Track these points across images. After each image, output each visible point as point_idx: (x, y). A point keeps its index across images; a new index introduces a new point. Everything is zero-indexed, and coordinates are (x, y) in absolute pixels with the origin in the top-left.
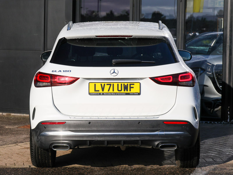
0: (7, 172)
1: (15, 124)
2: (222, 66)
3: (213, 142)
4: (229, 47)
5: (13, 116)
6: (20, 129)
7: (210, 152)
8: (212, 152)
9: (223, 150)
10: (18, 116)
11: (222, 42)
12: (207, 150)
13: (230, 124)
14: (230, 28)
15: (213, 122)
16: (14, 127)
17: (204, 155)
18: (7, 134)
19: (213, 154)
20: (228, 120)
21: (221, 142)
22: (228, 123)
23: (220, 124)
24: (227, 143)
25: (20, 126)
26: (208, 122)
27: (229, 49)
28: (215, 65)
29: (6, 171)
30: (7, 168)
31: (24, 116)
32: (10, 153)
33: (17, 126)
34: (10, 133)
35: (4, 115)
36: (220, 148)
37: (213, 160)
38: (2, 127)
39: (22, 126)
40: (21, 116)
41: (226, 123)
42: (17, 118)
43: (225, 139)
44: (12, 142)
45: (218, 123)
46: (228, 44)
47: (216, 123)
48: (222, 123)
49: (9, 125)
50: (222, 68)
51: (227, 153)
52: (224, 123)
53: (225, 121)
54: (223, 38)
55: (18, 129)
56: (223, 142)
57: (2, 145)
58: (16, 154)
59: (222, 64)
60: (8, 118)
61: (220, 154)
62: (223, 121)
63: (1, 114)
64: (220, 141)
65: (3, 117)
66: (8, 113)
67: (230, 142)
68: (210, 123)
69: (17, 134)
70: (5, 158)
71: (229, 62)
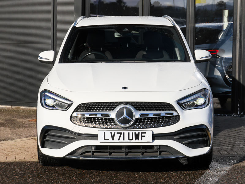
0: (26, 166)
1: (25, 117)
2: (232, 59)
3: (225, 134)
4: (238, 40)
5: (22, 109)
6: (32, 122)
7: (224, 145)
8: (225, 145)
9: (237, 143)
10: (27, 109)
11: (232, 35)
12: (221, 143)
13: (240, 117)
14: (240, 21)
15: (223, 115)
16: (26, 120)
17: (218, 148)
18: (20, 127)
19: (227, 147)
20: (238, 113)
21: (234, 134)
22: (238, 116)
23: (230, 117)
24: (240, 135)
25: (31, 119)
26: (218, 115)
27: (239, 42)
28: (224, 58)
29: (26, 164)
30: (26, 162)
31: (33, 109)
32: (26, 146)
33: (28, 120)
34: (23, 127)
35: (13, 108)
36: (233, 141)
37: (228, 153)
38: (13, 120)
39: (34, 119)
40: (30, 109)
41: (236, 116)
42: (27, 111)
43: (237, 131)
44: (26, 135)
45: (228, 115)
46: (238, 37)
47: (226, 115)
48: (233, 115)
49: (20, 118)
50: (232, 61)
51: (241, 146)
52: (234, 116)
53: (235, 113)
54: (233, 31)
55: (29, 123)
56: (235, 135)
57: (16, 139)
58: (32, 148)
59: (232, 56)
60: (18, 111)
61: (234, 147)
62: (233, 114)
63: (11, 107)
64: (232, 134)
65: (12, 110)
66: (17, 106)
67: (243, 135)
68: (220, 115)
69: (30, 127)
70: (22, 151)
71: (239, 55)
